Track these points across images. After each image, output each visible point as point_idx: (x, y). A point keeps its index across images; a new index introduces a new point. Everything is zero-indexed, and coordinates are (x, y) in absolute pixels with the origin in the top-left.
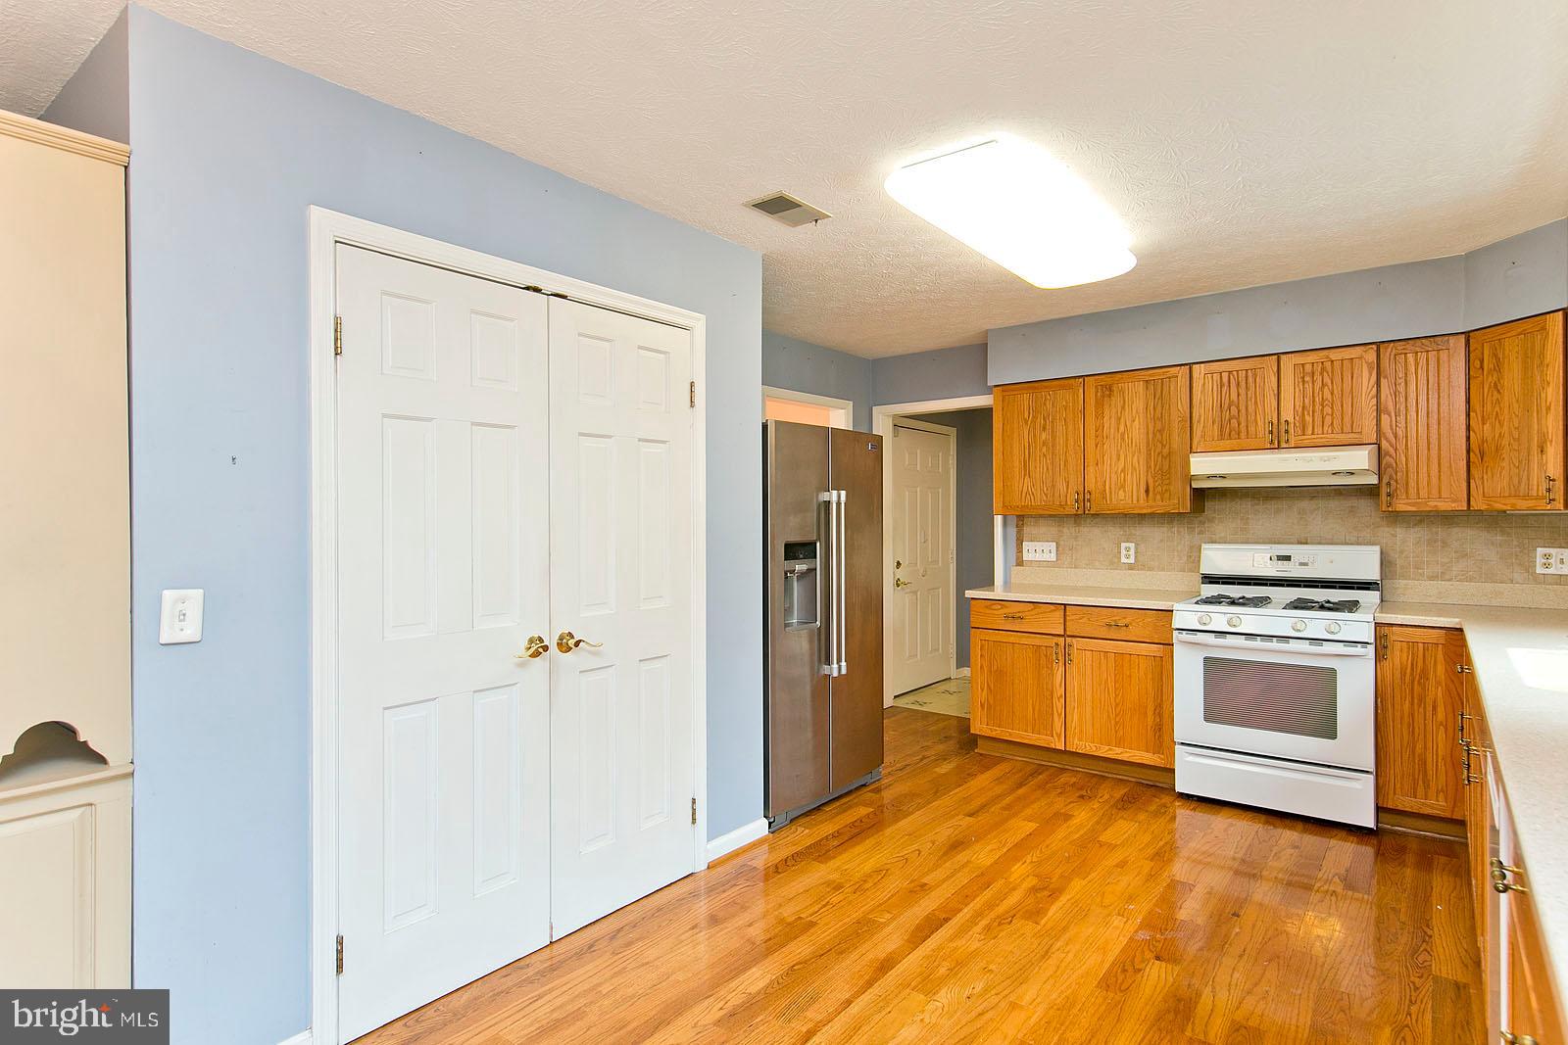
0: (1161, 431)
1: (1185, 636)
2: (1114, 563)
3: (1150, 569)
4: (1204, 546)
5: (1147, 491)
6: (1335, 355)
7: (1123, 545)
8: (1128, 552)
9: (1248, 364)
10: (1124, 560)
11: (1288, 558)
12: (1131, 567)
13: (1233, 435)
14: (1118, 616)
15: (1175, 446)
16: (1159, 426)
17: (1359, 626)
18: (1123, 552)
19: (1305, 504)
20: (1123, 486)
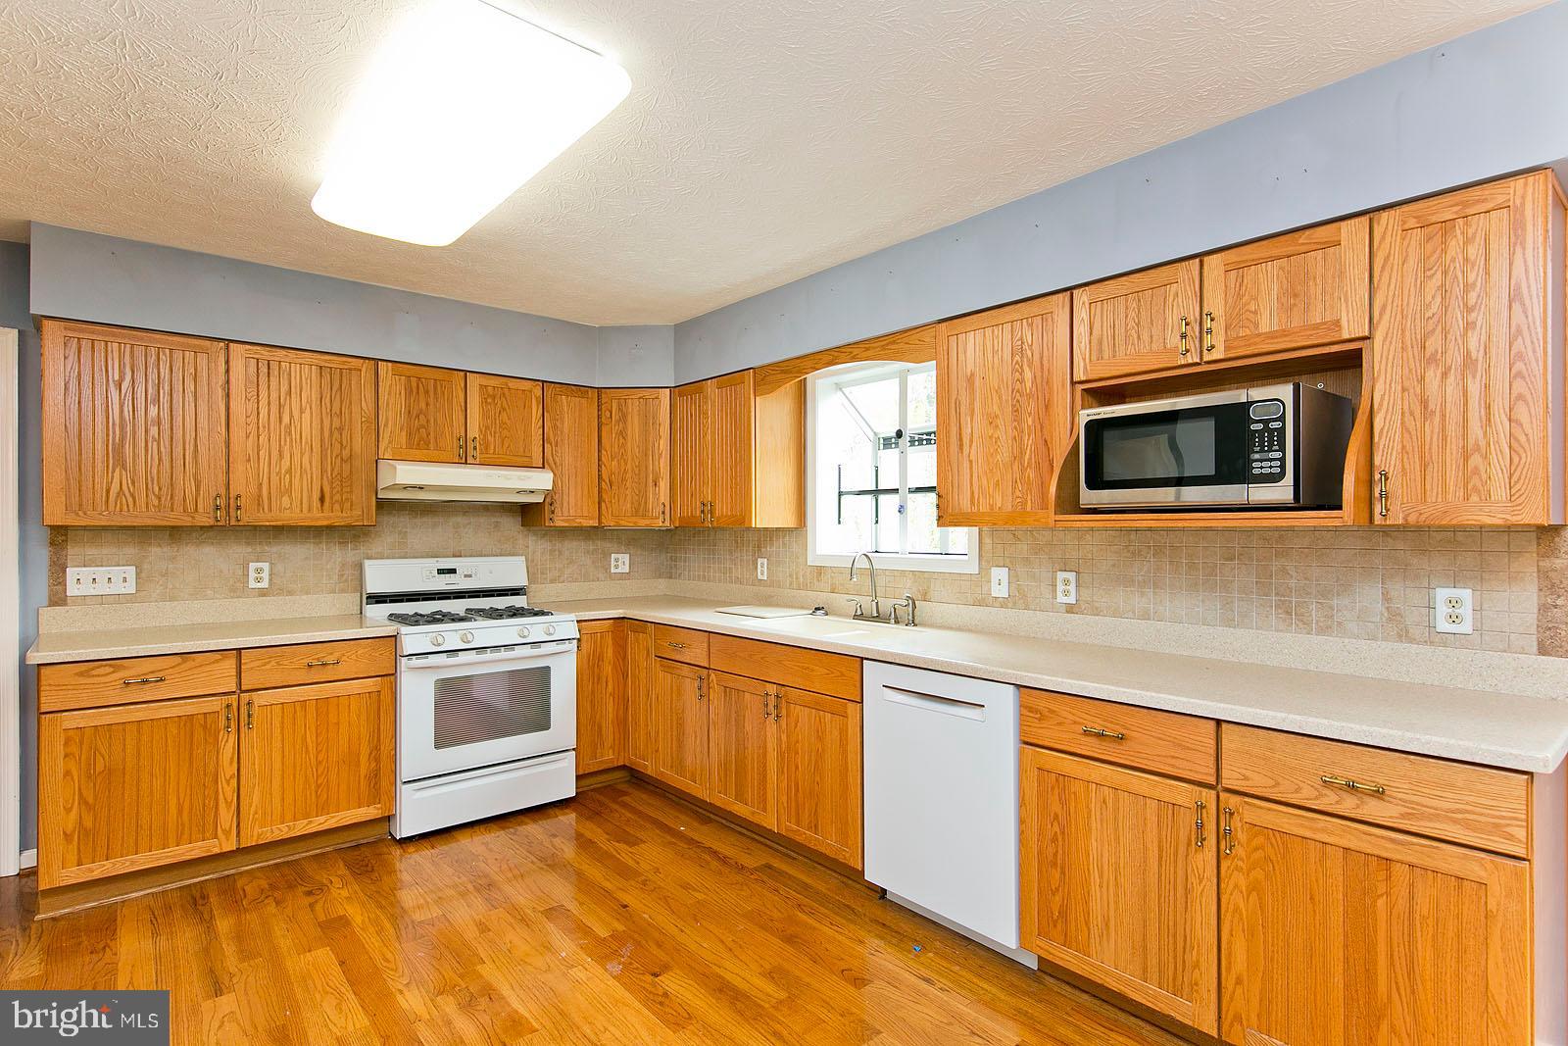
0: (340, 430)
1: (415, 662)
2: (238, 587)
3: (290, 593)
4: (367, 563)
5: (322, 499)
6: (512, 384)
7: (253, 566)
8: (259, 574)
9: (438, 375)
10: (252, 584)
11: (453, 571)
12: (263, 593)
13: (422, 445)
14: (321, 652)
15: (357, 447)
16: (336, 423)
17: (565, 625)
18: (252, 575)
19: (460, 519)
20: (289, 491)
